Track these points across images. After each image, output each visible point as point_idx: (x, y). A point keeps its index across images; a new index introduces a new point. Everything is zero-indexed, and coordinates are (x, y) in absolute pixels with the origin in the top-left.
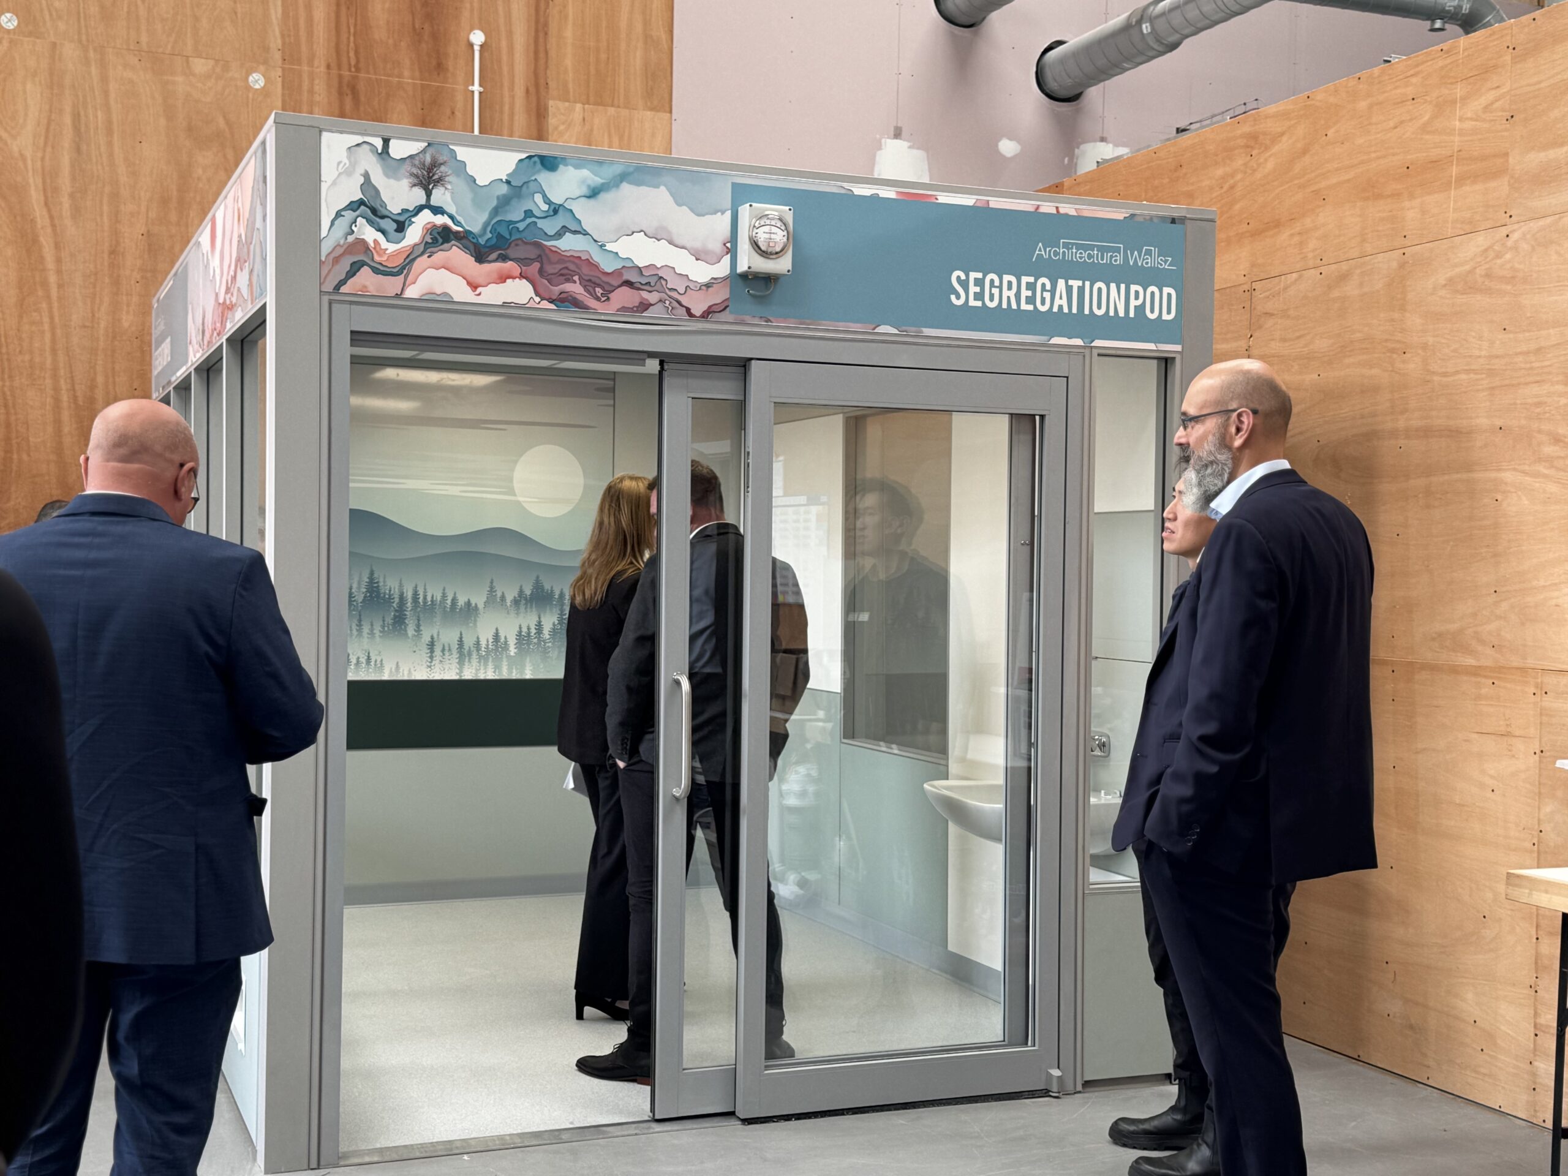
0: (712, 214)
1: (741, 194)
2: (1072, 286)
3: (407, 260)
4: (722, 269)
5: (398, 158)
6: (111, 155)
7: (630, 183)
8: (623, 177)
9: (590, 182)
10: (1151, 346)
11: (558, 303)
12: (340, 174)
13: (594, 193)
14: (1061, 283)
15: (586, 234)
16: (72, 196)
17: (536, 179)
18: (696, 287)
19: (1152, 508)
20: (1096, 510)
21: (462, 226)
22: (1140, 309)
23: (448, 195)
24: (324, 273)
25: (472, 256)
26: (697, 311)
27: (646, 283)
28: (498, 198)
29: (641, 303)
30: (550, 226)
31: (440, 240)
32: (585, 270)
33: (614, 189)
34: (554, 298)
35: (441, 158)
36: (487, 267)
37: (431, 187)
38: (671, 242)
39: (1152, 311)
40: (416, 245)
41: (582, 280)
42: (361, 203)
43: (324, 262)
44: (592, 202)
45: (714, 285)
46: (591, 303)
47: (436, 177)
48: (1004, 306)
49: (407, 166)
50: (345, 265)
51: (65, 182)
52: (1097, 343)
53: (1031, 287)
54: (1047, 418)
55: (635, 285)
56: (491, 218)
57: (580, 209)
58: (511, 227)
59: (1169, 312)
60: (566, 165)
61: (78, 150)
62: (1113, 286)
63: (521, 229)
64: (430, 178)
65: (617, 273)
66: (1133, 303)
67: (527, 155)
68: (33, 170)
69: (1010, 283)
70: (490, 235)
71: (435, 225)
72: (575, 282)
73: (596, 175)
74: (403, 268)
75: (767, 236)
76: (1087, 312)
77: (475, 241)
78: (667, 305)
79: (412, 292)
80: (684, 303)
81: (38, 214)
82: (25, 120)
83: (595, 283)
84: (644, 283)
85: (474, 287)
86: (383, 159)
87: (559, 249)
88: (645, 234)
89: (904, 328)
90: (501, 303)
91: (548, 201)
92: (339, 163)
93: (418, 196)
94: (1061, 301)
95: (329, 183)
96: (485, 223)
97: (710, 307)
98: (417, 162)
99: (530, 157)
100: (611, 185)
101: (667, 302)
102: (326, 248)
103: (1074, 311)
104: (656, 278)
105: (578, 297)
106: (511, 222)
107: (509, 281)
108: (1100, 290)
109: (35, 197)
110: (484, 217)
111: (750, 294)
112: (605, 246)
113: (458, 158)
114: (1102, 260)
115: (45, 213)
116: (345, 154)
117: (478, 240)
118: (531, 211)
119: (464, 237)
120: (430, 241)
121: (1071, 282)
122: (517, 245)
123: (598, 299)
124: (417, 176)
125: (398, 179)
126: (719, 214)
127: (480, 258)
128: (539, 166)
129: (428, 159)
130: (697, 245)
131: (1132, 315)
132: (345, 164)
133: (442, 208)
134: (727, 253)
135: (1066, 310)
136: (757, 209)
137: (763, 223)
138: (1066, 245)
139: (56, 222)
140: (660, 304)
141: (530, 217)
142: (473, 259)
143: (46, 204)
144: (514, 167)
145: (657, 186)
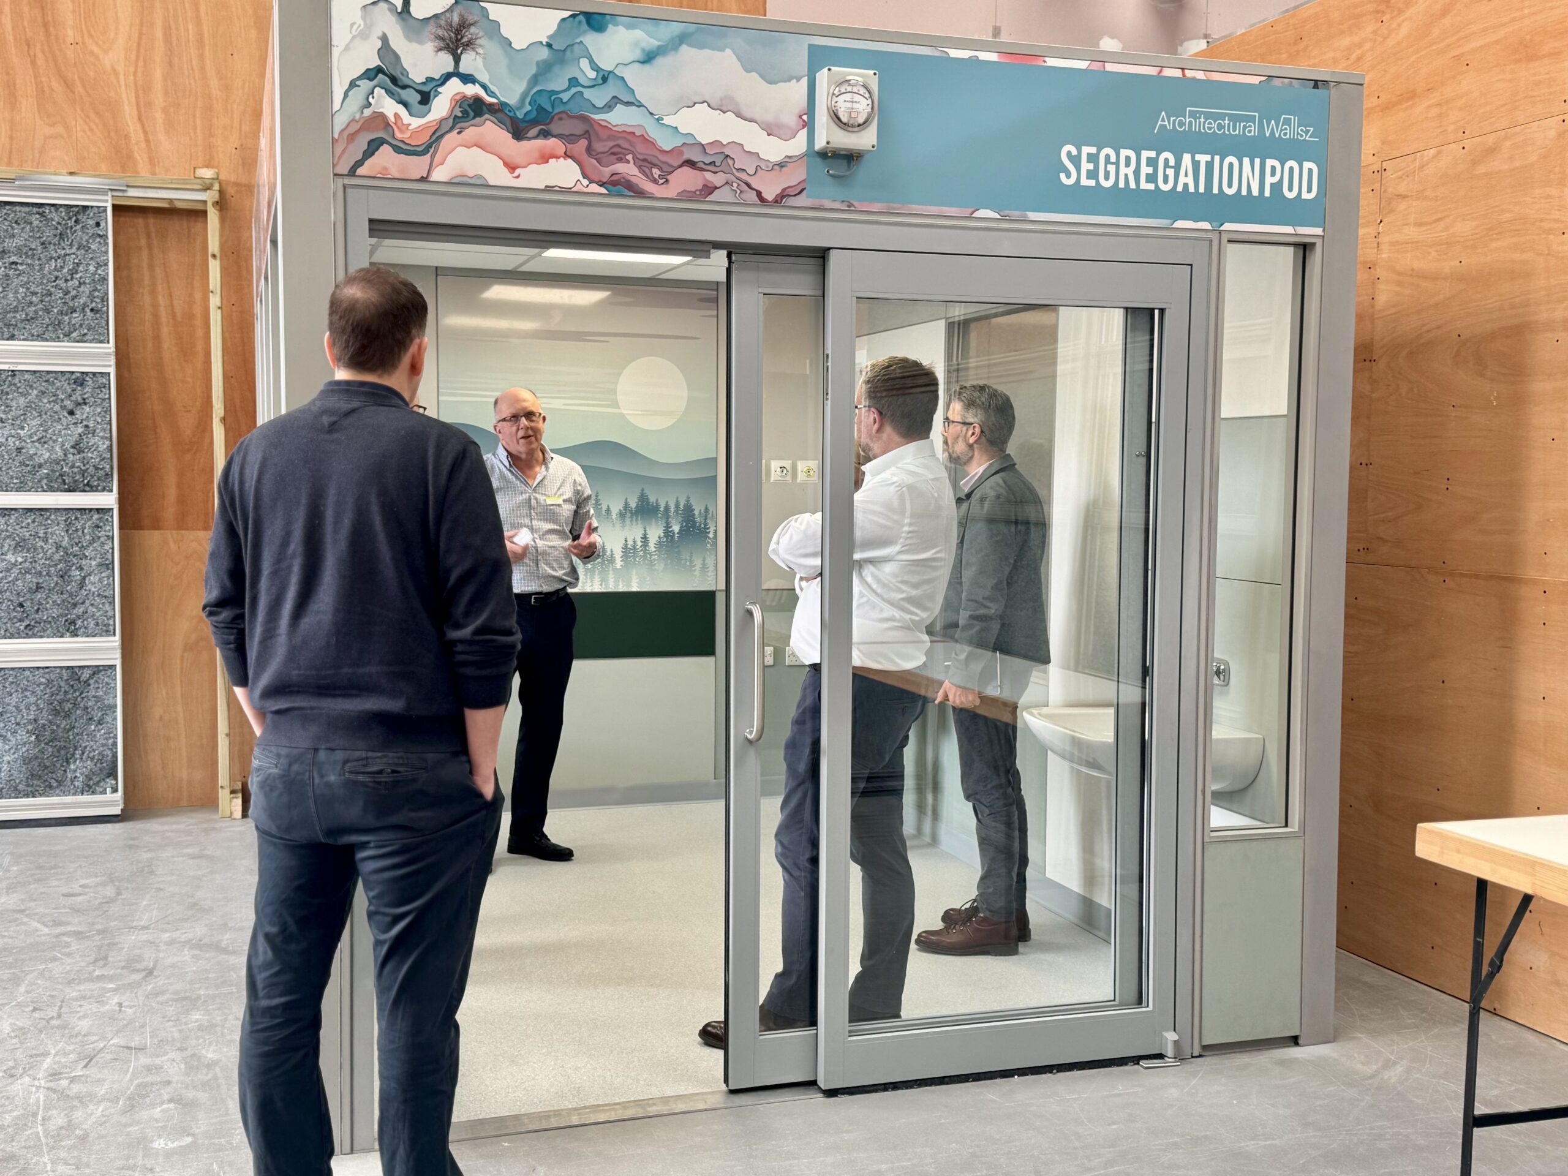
0: (785, 82)
1: (819, 58)
2: (1199, 161)
3: (434, 138)
4: (798, 145)
5: (421, 18)
6: (203, 68)
7: (690, 45)
8: (682, 39)
9: (644, 45)
10: (1289, 230)
11: (610, 187)
12: (354, 37)
13: (648, 58)
14: (1187, 158)
15: (641, 105)
16: (165, 110)
17: (581, 42)
18: (768, 167)
19: (1285, 413)
20: (1223, 416)
21: (497, 98)
22: (1277, 187)
23: (479, 60)
24: (337, 154)
25: (509, 132)
26: (769, 196)
27: (711, 163)
28: (538, 63)
29: (705, 186)
30: (599, 96)
31: (472, 114)
32: (640, 148)
33: (673, 53)
34: (605, 180)
35: (470, 18)
36: (524, 143)
37: (459, 51)
38: (739, 115)
39: (1290, 189)
40: (443, 120)
41: (637, 160)
42: (379, 70)
43: (337, 140)
44: (647, 67)
45: (788, 164)
46: (648, 186)
47: (465, 40)
48: (1122, 185)
49: (431, 28)
50: (362, 144)
51: (158, 98)
52: (1227, 226)
53: (1152, 162)
54: (1167, 310)
55: (701, 165)
56: (529, 89)
57: (634, 77)
58: (552, 98)
59: (1309, 190)
60: (616, 24)
61: (170, 64)
62: (1246, 161)
63: (564, 101)
64: (458, 40)
65: (676, 151)
66: (1269, 180)
67: (571, 13)
68: (126, 85)
69: (1128, 158)
70: (529, 108)
71: (464, 97)
72: (628, 162)
73: (651, 37)
74: (429, 146)
75: (849, 105)
76: (1215, 191)
77: (511, 114)
78: (735, 188)
79: (440, 174)
80: (754, 186)
81: (131, 129)
82: (116, 34)
83: (651, 163)
84: (707, 162)
85: (512, 168)
86: (403, 20)
87: (609, 123)
88: (709, 106)
89: (1006, 212)
90: (543, 187)
91: (596, 68)
92: (352, 25)
93: (446, 62)
94: (1186, 179)
95: (342, 47)
96: (523, 92)
97: (784, 190)
98: (443, 23)
99: (573, 16)
100: (670, 47)
101: (735, 185)
102: (340, 122)
103: (1202, 190)
104: (722, 157)
105: (633, 179)
106: (553, 92)
107: (552, 161)
108: (1231, 165)
109: (129, 112)
110: (520, 87)
111: (831, 175)
112: (662, 119)
113: (490, 18)
114: (1234, 130)
115: (139, 127)
116: (359, 13)
117: (515, 113)
118: (577, 79)
119: (500, 110)
120: (460, 115)
121: (1198, 157)
122: (560, 119)
123: (655, 181)
124: (442, 39)
125: (421, 43)
126: (795, 80)
127: (518, 133)
128: (585, 26)
129: (456, 19)
130: (769, 117)
131: (1267, 194)
132: (360, 26)
133: (472, 75)
134: (804, 127)
135: (1192, 189)
136: (838, 73)
137: (843, 90)
138: (1193, 114)
139: (151, 137)
140: (727, 187)
141: (575, 86)
142: (511, 135)
143: (140, 119)
144: (555, 27)
145: (721, 49)
